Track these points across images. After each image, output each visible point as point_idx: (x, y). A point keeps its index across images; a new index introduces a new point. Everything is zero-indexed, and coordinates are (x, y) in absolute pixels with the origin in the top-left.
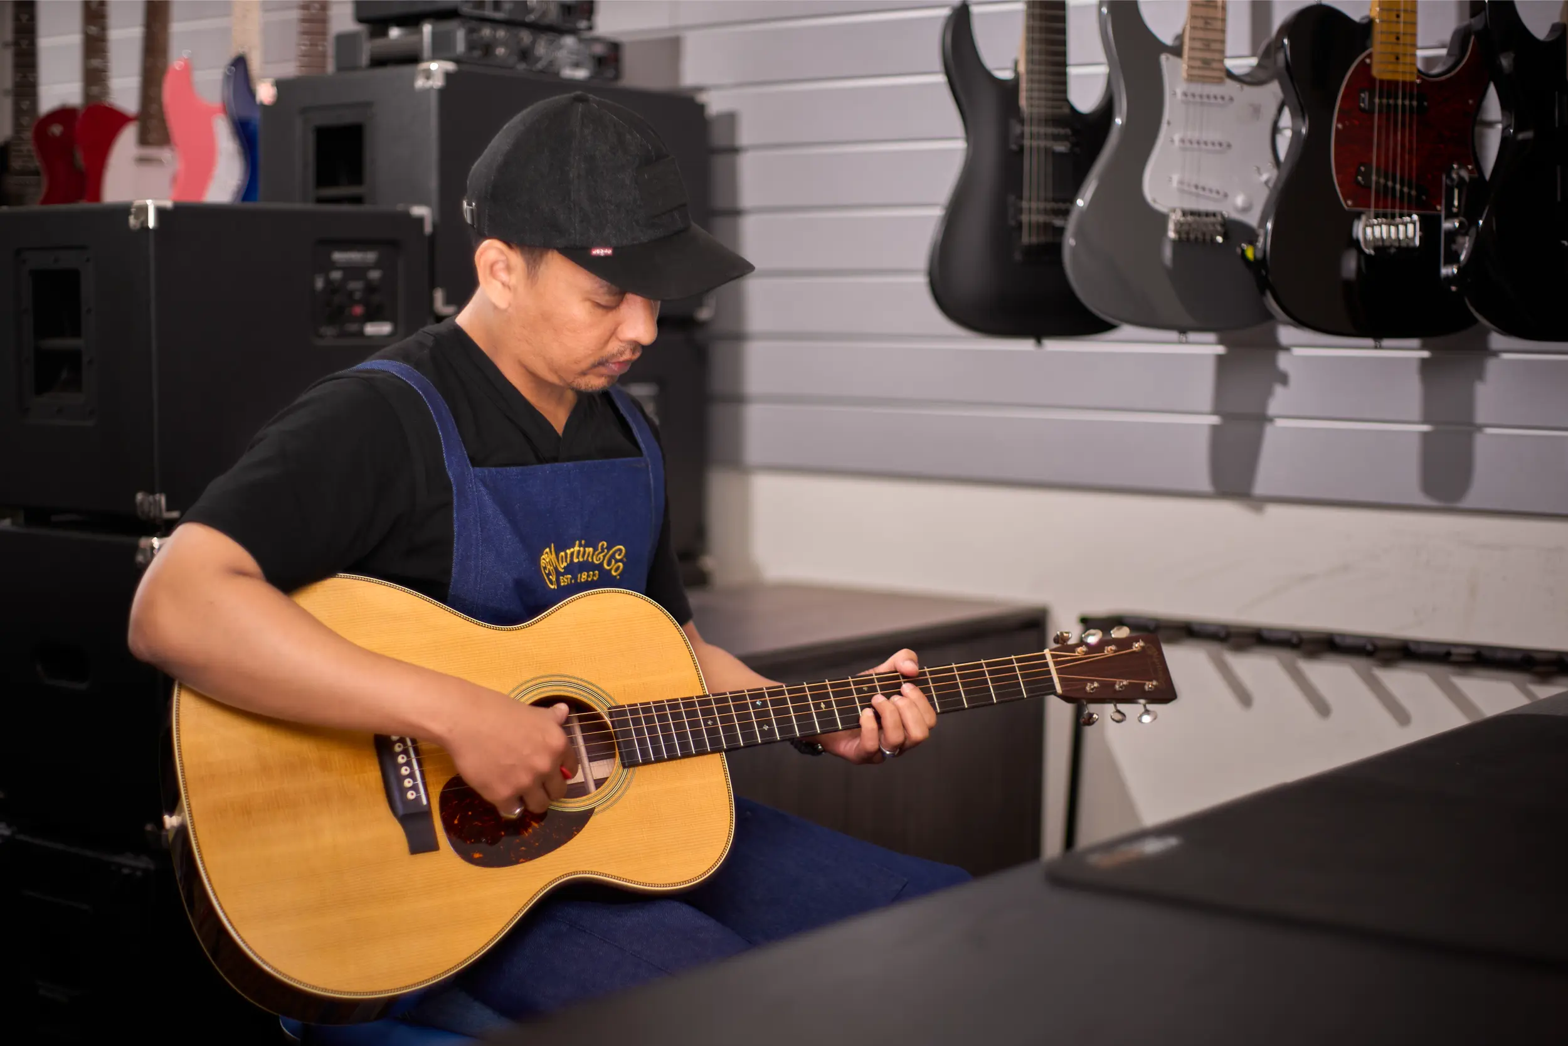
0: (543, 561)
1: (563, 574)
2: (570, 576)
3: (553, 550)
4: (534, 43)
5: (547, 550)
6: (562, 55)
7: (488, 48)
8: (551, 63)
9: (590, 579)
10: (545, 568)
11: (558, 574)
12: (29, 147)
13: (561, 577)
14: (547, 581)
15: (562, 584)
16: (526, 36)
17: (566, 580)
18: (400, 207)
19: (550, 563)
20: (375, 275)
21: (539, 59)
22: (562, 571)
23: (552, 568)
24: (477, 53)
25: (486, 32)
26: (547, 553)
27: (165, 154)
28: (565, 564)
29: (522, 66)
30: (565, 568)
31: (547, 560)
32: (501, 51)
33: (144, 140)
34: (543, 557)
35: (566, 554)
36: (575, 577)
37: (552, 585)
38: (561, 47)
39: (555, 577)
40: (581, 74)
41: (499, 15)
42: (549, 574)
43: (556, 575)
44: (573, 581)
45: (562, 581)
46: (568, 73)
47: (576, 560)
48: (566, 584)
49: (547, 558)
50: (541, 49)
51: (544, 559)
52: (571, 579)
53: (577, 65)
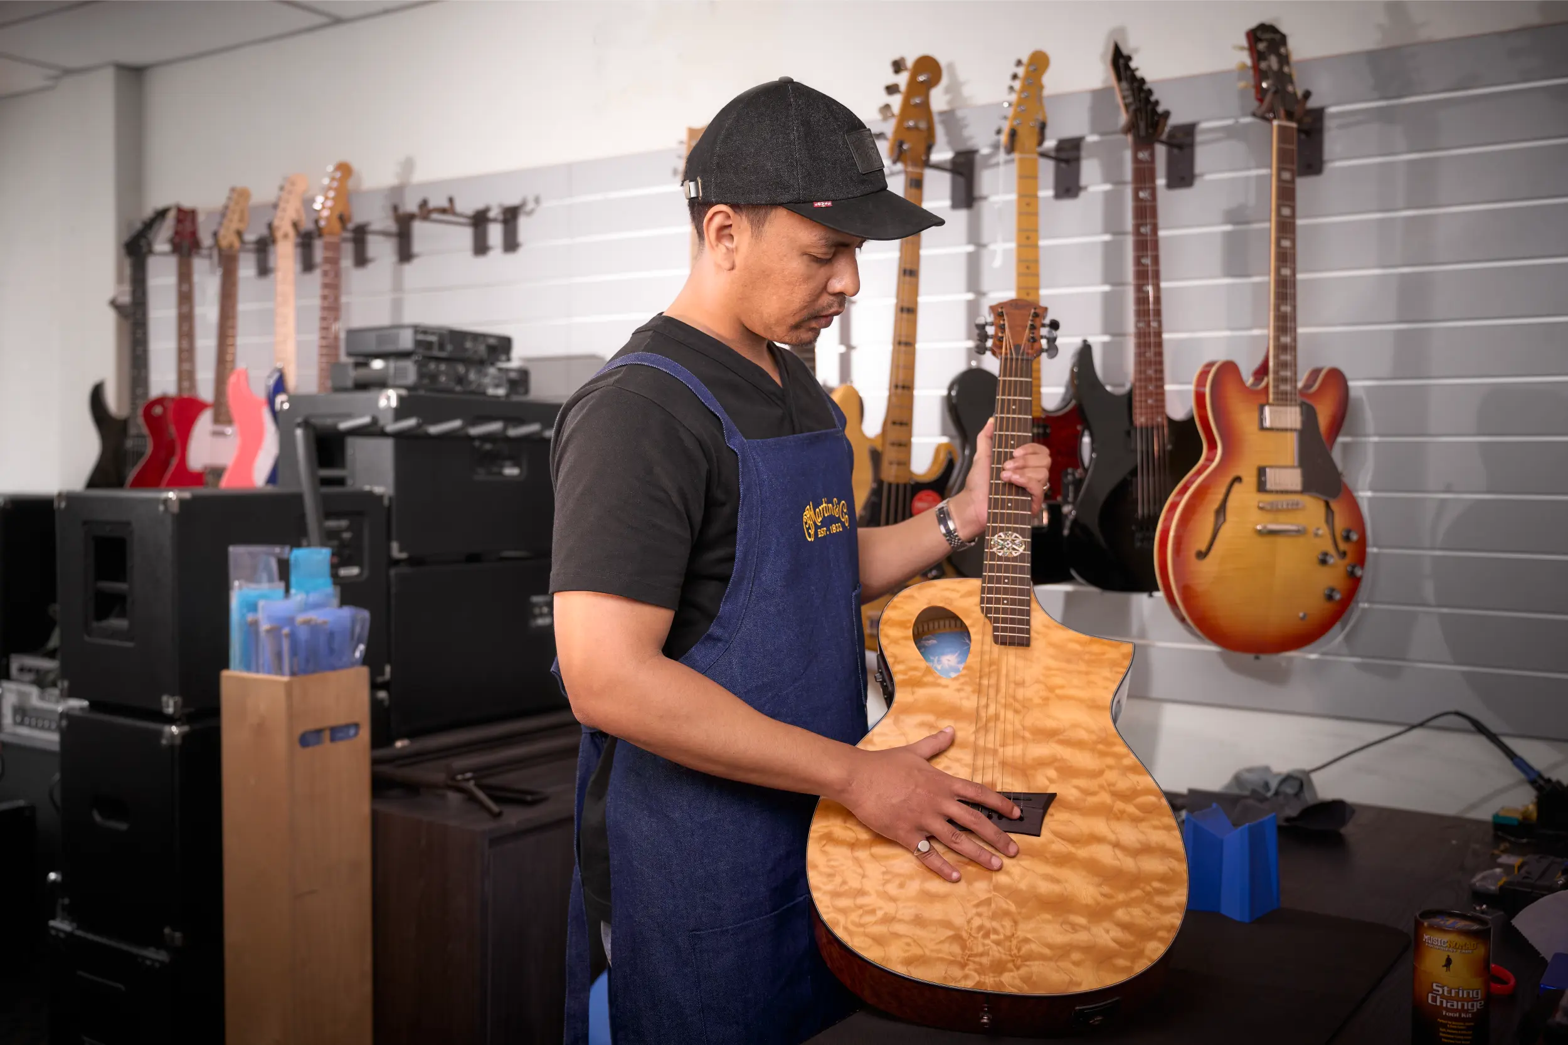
0: (805, 517)
1: (820, 527)
2: (825, 529)
3: (811, 507)
4: (467, 372)
5: (808, 507)
6: (487, 380)
7: (434, 377)
8: (479, 385)
9: (838, 531)
10: (806, 523)
11: (817, 527)
12: (141, 420)
13: (819, 530)
14: (806, 533)
15: (820, 536)
16: (461, 369)
17: (822, 532)
18: (367, 488)
19: (810, 517)
20: (347, 535)
21: (470, 383)
22: (820, 524)
23: (812, 522)
24: (426, 381)
25: (432, 366)
26: (808, 510)
27: (229, 430)
28: (821, 519)
29: (458, 388)
30: (821, 522)
31: (808, 516)
32: (443, 379)
33: (217, 420)
34: (805, 513)
35: (820, 510)
36: (828, 529)
37: (810, 537)
38: (486, 375)
39: (813, 530)
40: (501, 392)
41: (443, 354)
42: (809, 528)
43: (815, 529)
44: (828, 533)
45: (819, 533)
46: (491, 391)
47: (826, 515)
48: (823, 535)
49: (808, 514)
50: (472, 376)
51: (806, 515)
52: (826, 531)
53: (497, 386)
